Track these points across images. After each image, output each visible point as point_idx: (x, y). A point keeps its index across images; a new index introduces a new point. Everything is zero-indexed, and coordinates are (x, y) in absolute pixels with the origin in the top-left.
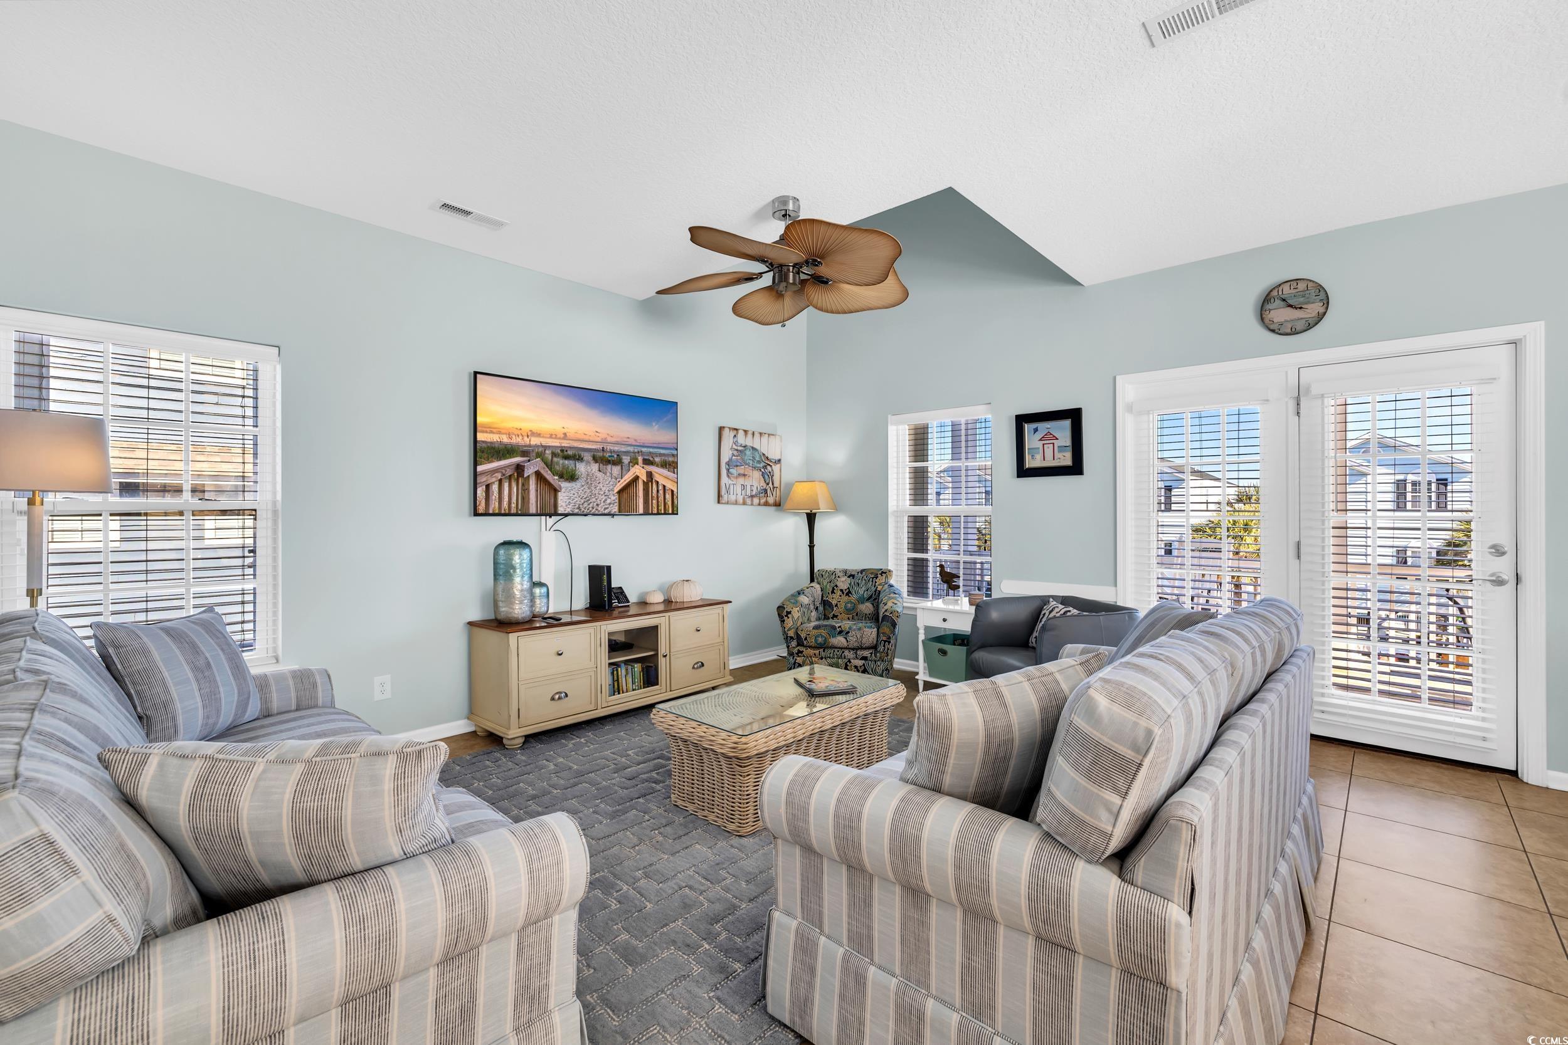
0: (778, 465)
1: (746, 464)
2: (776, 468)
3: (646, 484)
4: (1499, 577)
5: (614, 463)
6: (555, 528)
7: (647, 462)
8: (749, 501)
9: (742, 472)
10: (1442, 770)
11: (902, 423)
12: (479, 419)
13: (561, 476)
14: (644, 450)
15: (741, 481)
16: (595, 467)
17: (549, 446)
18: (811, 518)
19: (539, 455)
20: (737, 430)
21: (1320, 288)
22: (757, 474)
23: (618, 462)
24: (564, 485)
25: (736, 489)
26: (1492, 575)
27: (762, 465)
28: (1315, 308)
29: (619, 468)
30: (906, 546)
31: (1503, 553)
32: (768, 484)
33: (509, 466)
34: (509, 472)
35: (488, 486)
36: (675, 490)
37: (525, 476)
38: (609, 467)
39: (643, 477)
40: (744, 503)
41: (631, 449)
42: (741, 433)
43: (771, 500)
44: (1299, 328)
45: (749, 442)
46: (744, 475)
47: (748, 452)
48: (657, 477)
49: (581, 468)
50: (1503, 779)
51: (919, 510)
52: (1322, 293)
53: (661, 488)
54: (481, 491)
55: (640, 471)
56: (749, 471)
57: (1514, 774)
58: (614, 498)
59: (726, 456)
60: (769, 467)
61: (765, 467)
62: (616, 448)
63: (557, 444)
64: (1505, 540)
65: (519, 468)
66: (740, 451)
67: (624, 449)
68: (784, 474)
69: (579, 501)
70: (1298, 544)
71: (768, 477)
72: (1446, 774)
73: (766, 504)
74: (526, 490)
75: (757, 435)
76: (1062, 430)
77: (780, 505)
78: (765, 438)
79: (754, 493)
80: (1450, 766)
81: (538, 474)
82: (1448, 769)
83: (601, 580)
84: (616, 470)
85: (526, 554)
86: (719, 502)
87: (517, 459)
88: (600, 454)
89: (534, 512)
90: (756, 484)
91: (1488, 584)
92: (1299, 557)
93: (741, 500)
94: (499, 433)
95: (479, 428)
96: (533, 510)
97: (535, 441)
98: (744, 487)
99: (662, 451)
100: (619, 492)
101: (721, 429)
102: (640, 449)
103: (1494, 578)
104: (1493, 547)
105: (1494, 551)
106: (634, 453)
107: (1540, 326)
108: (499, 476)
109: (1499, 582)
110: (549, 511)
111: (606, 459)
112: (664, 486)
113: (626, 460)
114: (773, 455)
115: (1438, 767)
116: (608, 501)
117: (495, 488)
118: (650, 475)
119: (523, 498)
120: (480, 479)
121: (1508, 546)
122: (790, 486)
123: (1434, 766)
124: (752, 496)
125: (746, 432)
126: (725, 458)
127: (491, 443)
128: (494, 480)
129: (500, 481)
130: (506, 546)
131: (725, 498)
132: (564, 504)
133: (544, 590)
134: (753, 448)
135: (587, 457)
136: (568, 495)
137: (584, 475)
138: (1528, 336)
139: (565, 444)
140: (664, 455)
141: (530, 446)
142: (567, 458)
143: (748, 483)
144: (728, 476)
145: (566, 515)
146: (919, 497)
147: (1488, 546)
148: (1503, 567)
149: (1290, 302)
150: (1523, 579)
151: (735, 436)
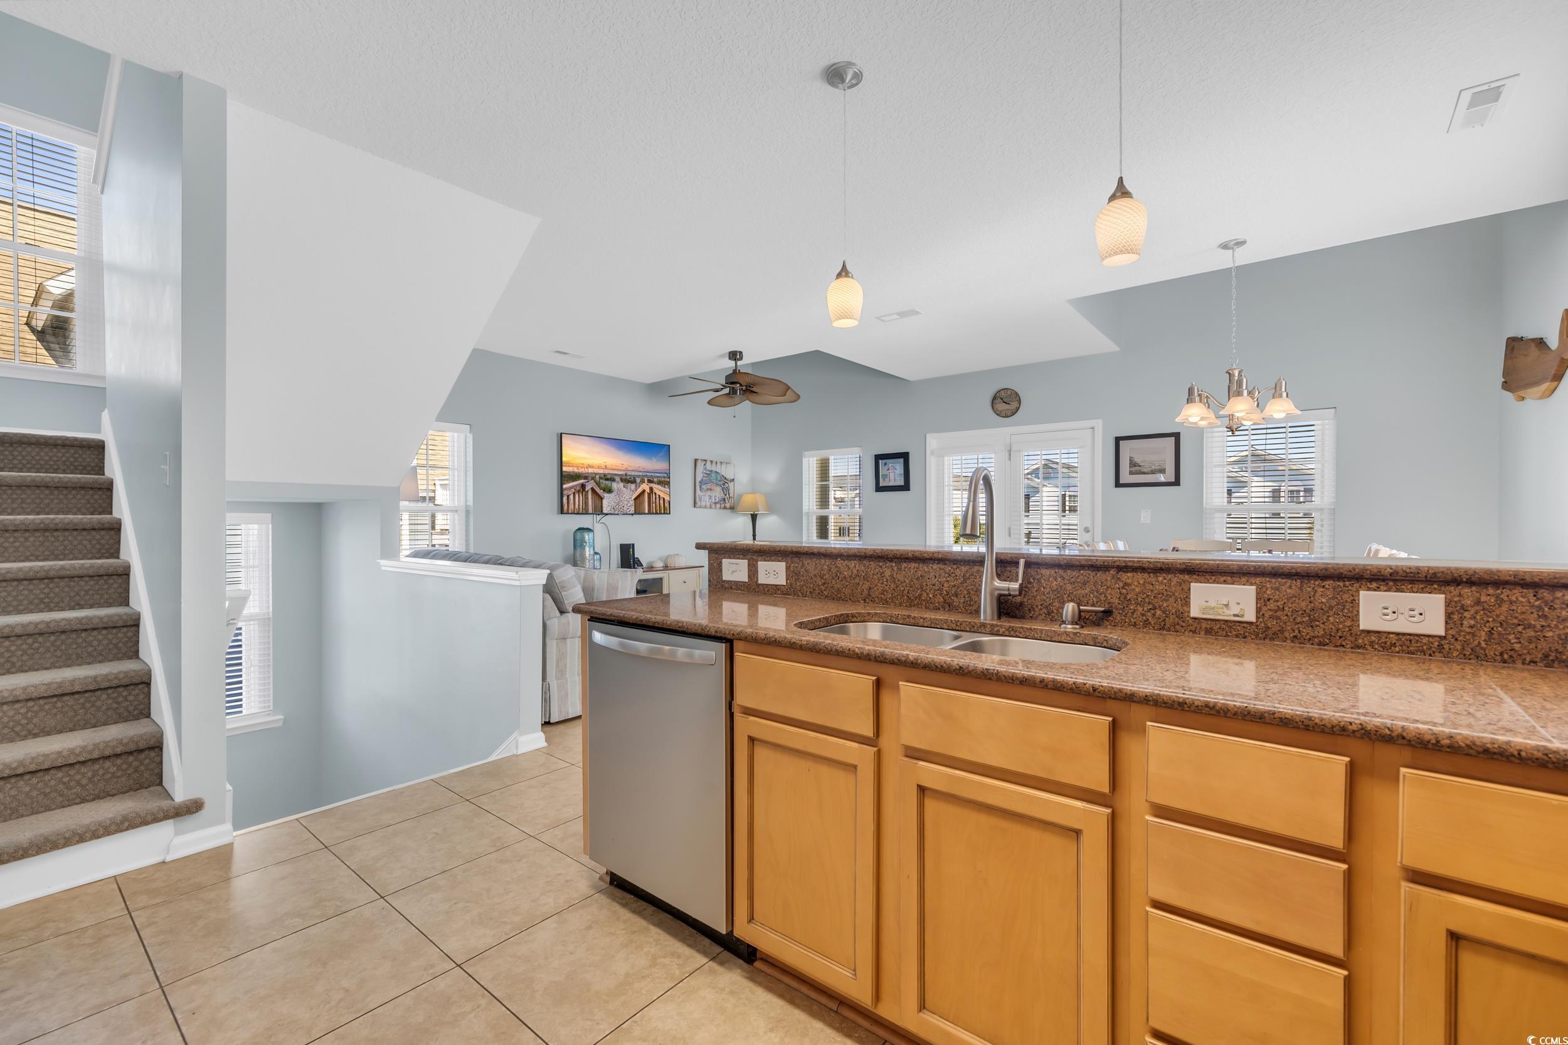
0: (732, 483)
1: (712, 482)
2: (731, 484)
3: (649, 494)
5: (632, 482)
6: (601, 521)
7: (650, 481)
8: (713, 506)
9: (709, 487)
11: (813, 456)
12: (564, 459)
13: (604, 490)
14: (648, 474)
15: (709, 493)
16: (622, 485)
17: (598, 474)
18: (754, 517)
19: (593, 478)
20: (705, 460)
21: (1017, 394)
22: (719, 489)
23: (634, 482)
24: (606, 495)
25: (705, 498)
27: (721, 483)
28: (1014, 405)
29: (634, 485)
30: (815, 534)
31: (1089, 531)
32: (726, 495)
33: (578, 485)
34: (578, 488)
35: (568, 496)
36: (667, 498)
37: (586, 490)
38: (629, 484)
39: (648, 490)
40: (711, 507)
41: (640, 474)
42: (709, 463)
43: (728, 505)
44: (1009, 414)
45: (714, 468)
46: (711, 489)
47: (713, 475)
48: (655, 490)
49: (615, 485)
51: (823, 512)
52: (1018, 397)
53: (657, 496)
54: (565, 499)
55: (645, 487)
56: (713, 487)
58: (632, 502)
59: (699, 478)
60: (726, 484)
61: (724, 484)
62: (633, 474)
63: (602, 472)
64: (1090, 525)
65: (583, 486)
66: (709, 474)
67: (637, 474)
68: (736, 489)
69: (613, 504)
70: (1010, 528)
71: (726, 490)
73: (725, 508)
74: (587, 498)
75: (719, 464)
76: (898, 465)
77: (733, 508)
78: (724, 466)
79: (717, 501)
81: (592, 489)
83: (629, 551)
84: (633, 486)
85: (591, 534)
86: (695, 507)
87: (582, 481)
88: (625, 477)
89: (591, 512)
90: (718, 495)
92: (1010, 536)
93: (708, 505)
94: (573, 466)
95: (563, 464)
96: (590, 511)
97: (590, 470)
98: (710, 497)
99: (658, 475)
100: (635, 499)
101: (696, 460)
102: (646, 474)
104: (1085, 528)
106: (642, 476)
107: (1100, 421)
108: (573, 490)
110: (599, 511)
111: (628, 480)
112: (659, 496)
113: (638, 480)
114: (729, 476)
116: (629, 505)
117: (571, 497)
118: (651, 489)
119: (585, 503)
120: (565, 492)
121: (1091, 528)
122: (740, 496)
124: (716, 503)
125: (711, 462)
126: (699, 479)
127: (569, 472)
128: (571, 493)
129: (574, 493)
130: (581, 531)
131: (699, 504)
132: (606, 506)
133: (598, 556)
134: (716, 472)
135: (618, 479)
136: (608, 502)
137: (616, 489)
138: (1097, 427)
139: (606, 472)
140: (659, 477)
141: (588, 473)
142: (607, 480)
143: (713, 494)
144: (700, 490)
145: (607, 514)
146: (824, 503)
147: (1083, 528)
148: (1088, 538)
149: (1005, 400)
151: (705, 465)
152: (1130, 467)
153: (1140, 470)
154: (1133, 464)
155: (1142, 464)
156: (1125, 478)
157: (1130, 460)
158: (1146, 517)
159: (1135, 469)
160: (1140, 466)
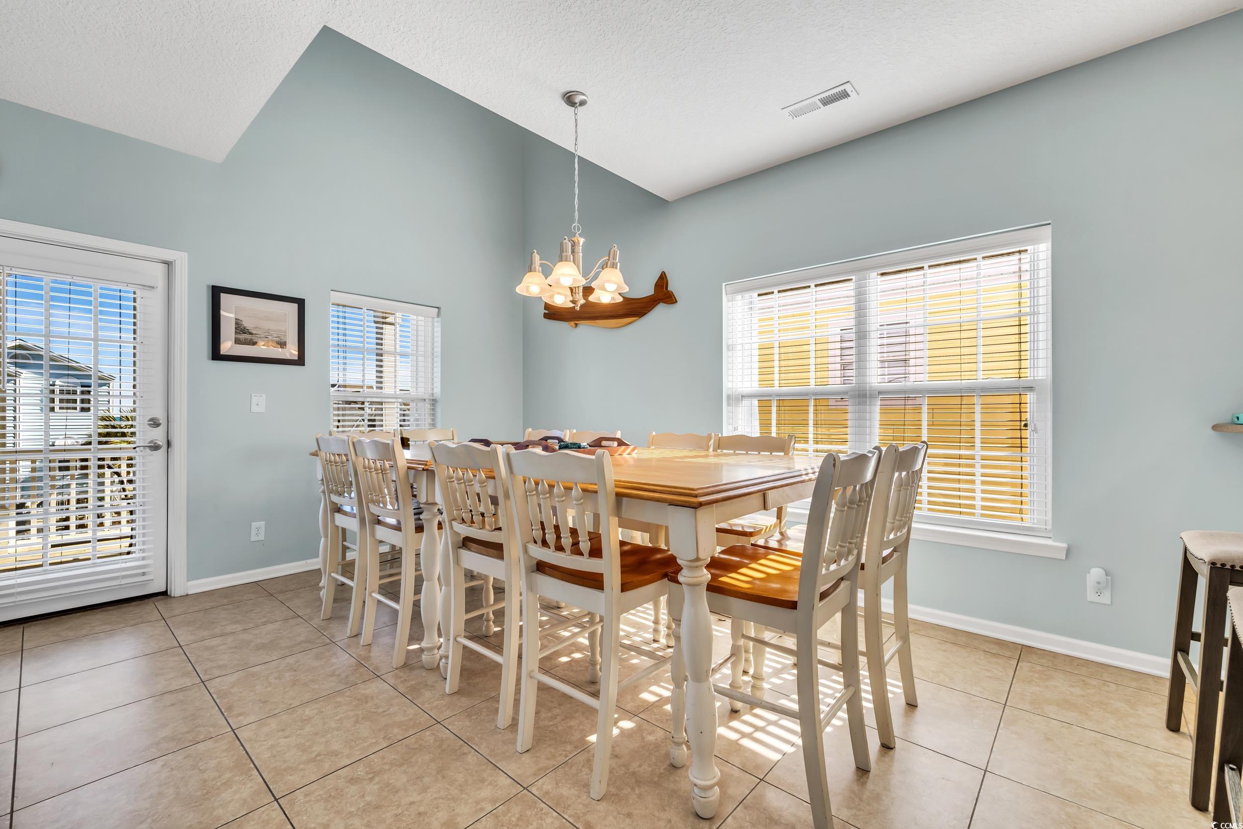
4: (156, 443)
10: (110, 612)
26: (151, 442)
31: (158, 425)
50: (158, 601)
57: (165, 594)
64: (160, 416)
72: (113, 614)
80: (116, 607)
82: (114, 609)
91: (148, 450)
103: (152, 445)
104: (151, 420)
105: (152, 423)
109: (156, 447)
115: (106, 611)
121: (162, 420)
123: (102, 611)
138: (176, 261)
147: (147, 420)
148: (158, 435)
150: (172, 443)
152: (236, 333)
153: (251, 339)
154: (240, 329)
155: (254, 332)
156: (227, 346)
157: (236, 323)
158: (259, 404)
159: (242, 337)
160: (251, 334)
